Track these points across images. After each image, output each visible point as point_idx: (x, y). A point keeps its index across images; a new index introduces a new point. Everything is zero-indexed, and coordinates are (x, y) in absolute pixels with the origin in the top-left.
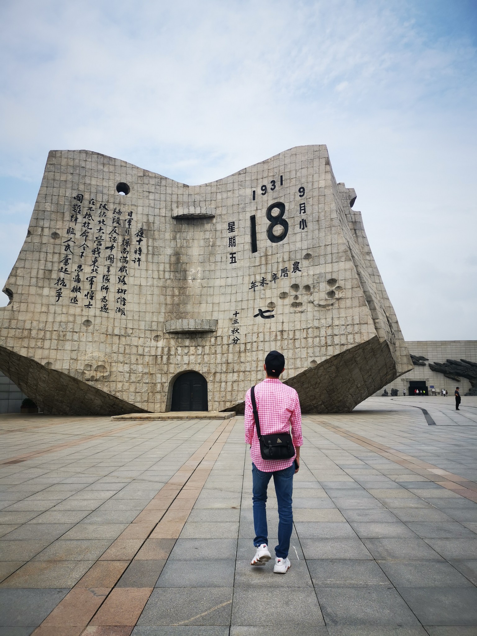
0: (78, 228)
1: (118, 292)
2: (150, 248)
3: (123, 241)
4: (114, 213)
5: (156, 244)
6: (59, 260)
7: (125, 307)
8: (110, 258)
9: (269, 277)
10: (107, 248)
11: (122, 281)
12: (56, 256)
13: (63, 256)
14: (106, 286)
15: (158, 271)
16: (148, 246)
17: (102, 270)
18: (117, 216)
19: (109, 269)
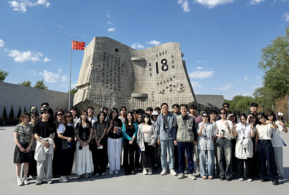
0: (106, 63)
1: (118, 84)
2: (126, 70)
3: (118, 68)
6: (102, 74)
7: (120, 89)
8: (115, 73)
9: (163, 82)
10: (114, 70)
11: (119, 81)
12: (101, 72)
13: (103, 72)
14: (115, 82)
15: (128, 77)
17: (113, 77)
18: (116, 59)
19: (115, 77)
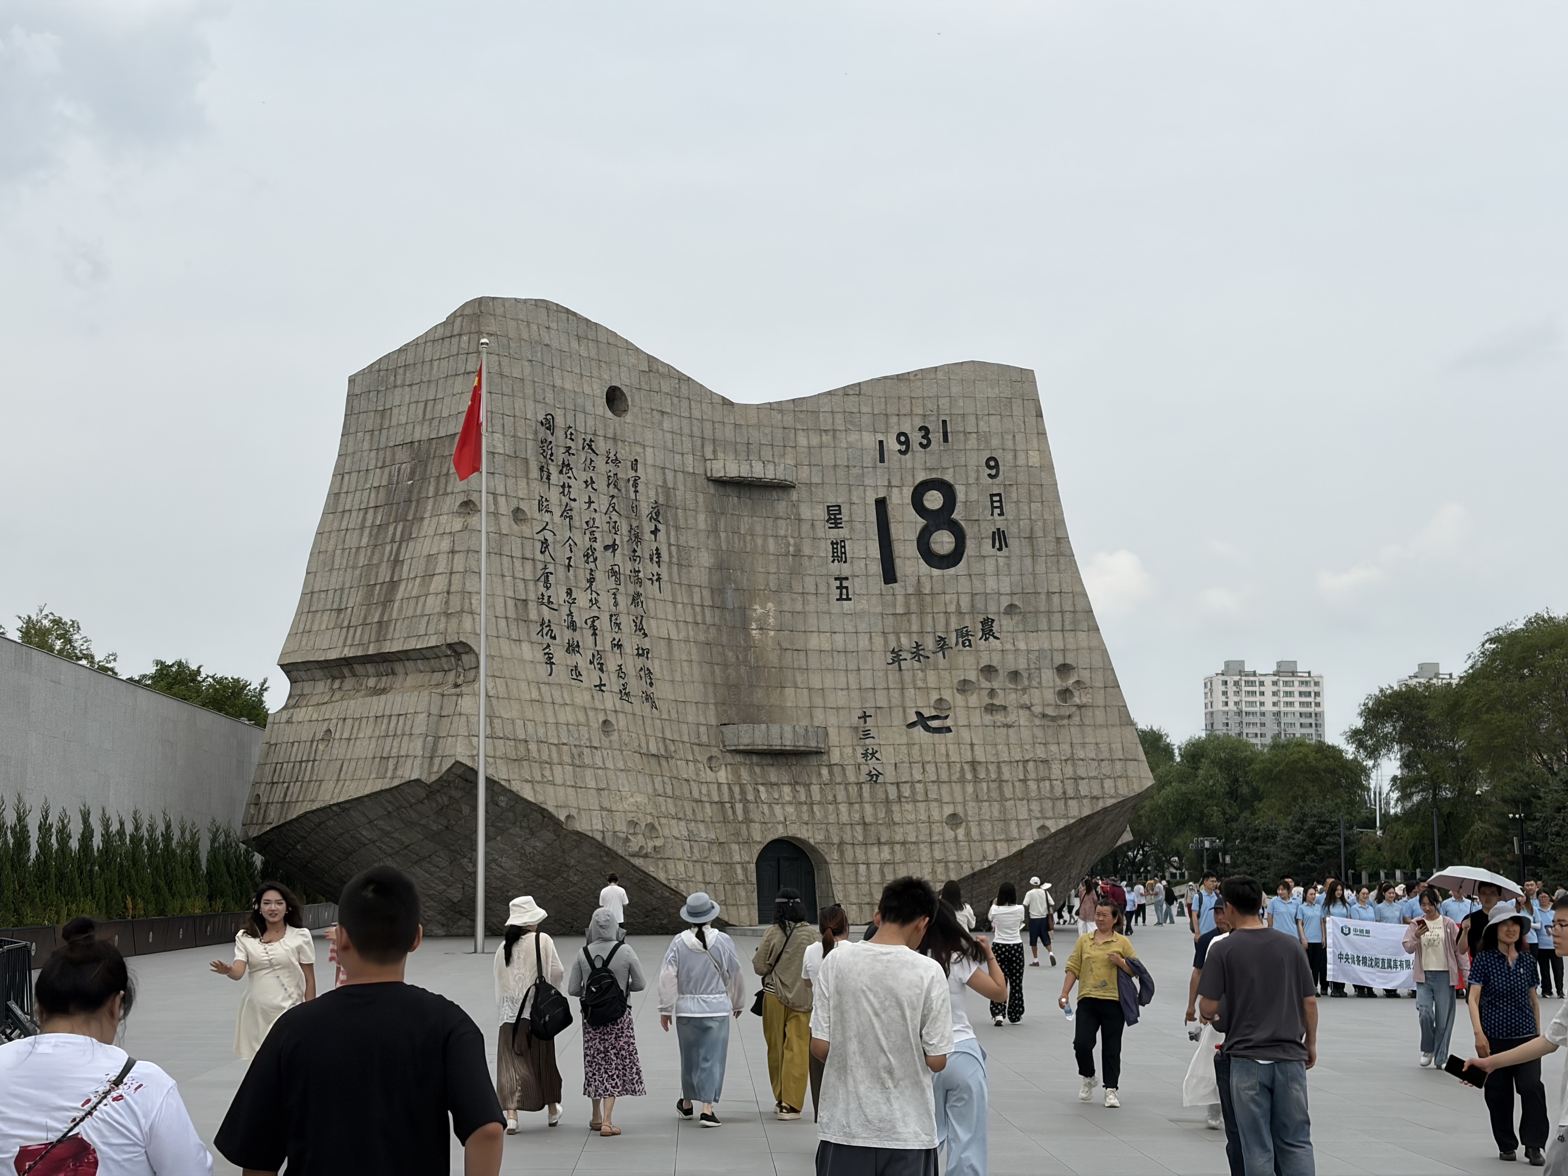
0: (554, 496)
1: (638, 655)
2: (674, 550)
3: (630, 532)
4: (607, 463)
5: (682, 540)
6: (534, 575)
7: (652, 690)
8: (614, 573)
9: (930, 644)
10: (606, 548)
11: (640, 627)
12: (529, 565)
13: (540, 566)
14: (617, 640)
15: (693, 605)
16: (670, 545)
17: (606, 602)
18: (614, 470)
19: (615, 598)
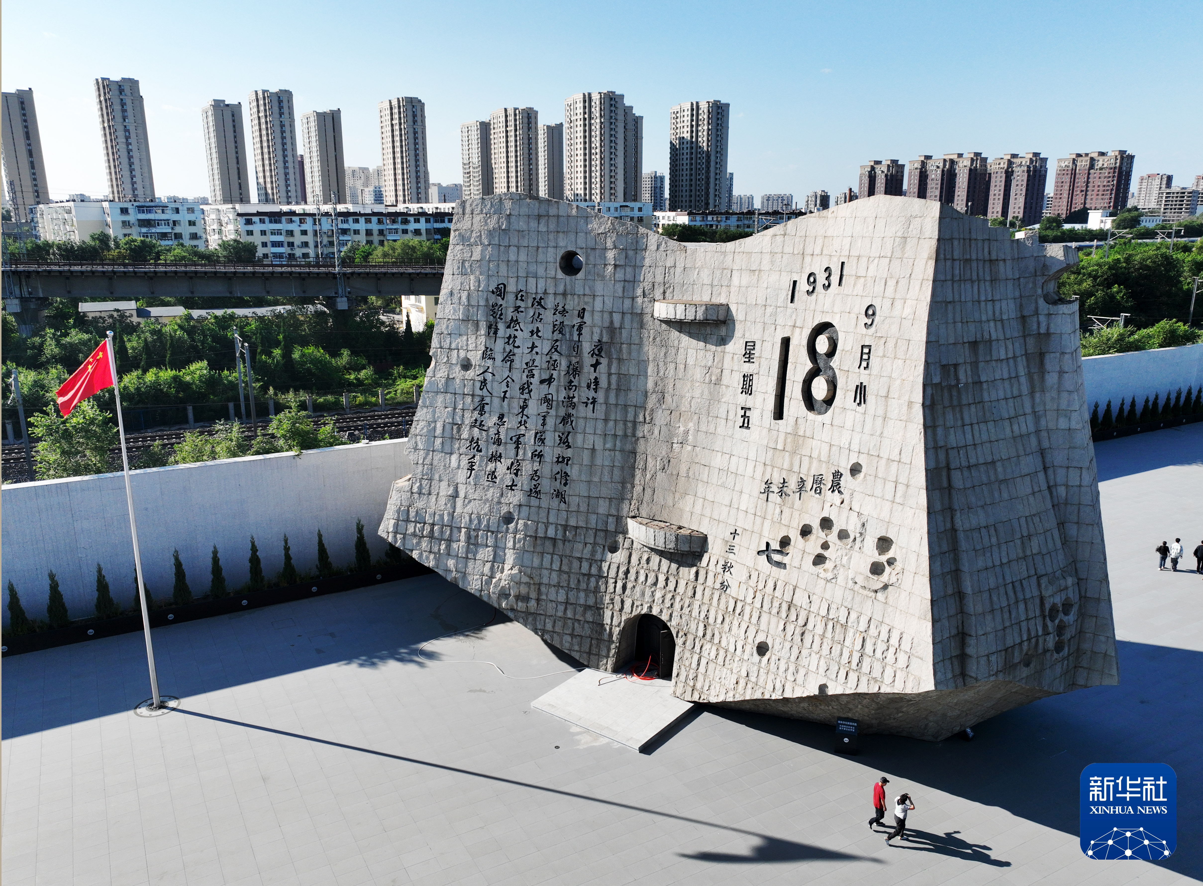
0: (499, 346)
1: (558, 462)
2: (614, 379)
3: (568, 367)
4: (554, 314)
5: (624, 370)
6: (472, 406)
7: (566, 488)
8: (547, 400)
9: (793, 482)
11: (565, 442)
12: (469, 400)
13: (477, 399)
14: (538, 451)
15: (625, 422)
16: (610, 375)
18: (559, 318)
19: (544, 420)
